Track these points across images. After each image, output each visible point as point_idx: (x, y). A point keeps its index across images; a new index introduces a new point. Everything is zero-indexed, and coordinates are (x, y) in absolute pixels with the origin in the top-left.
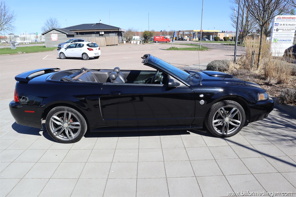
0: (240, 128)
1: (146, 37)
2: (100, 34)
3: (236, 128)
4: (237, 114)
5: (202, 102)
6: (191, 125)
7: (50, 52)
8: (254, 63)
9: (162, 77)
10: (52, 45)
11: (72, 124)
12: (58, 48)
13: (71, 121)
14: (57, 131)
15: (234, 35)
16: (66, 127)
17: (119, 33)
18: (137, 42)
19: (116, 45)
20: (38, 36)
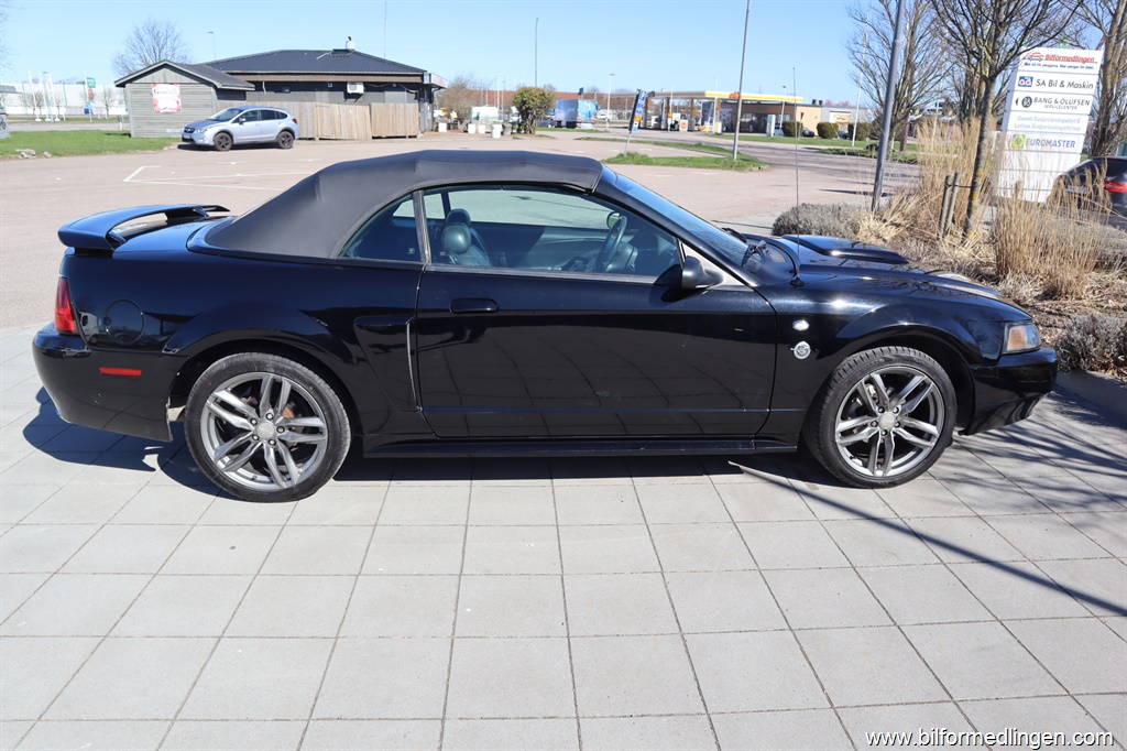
0: (934, 453)
1: (527, 109)
2: (349, 91)
3: (920, 451)
4: (926, 400)
5: (802, 350)
6: (756, 438)
7: (151, 156)
8: (953, 221)
9: (635, 254)
10: (157, 129)
11: (292, 423)
12: (184, 140)
13: (288, 413)
14: (228, 454)
15: (855, 117)
16: (269, 437)
17: (422, 90)
18: (492, 128)
19: (410, 137)
20: (94, 90)
